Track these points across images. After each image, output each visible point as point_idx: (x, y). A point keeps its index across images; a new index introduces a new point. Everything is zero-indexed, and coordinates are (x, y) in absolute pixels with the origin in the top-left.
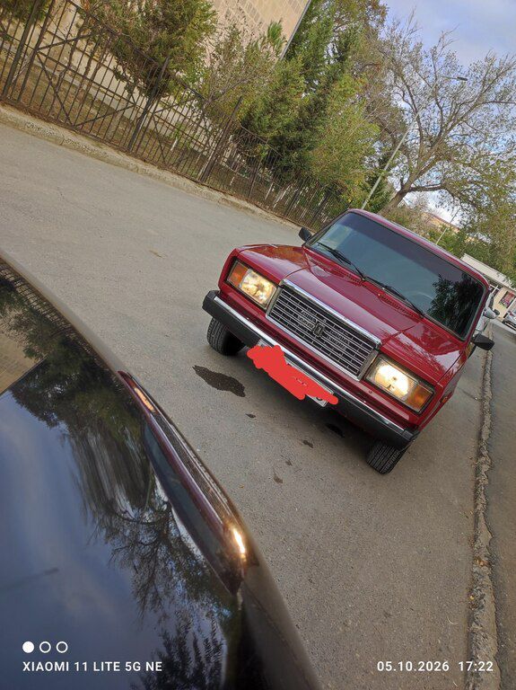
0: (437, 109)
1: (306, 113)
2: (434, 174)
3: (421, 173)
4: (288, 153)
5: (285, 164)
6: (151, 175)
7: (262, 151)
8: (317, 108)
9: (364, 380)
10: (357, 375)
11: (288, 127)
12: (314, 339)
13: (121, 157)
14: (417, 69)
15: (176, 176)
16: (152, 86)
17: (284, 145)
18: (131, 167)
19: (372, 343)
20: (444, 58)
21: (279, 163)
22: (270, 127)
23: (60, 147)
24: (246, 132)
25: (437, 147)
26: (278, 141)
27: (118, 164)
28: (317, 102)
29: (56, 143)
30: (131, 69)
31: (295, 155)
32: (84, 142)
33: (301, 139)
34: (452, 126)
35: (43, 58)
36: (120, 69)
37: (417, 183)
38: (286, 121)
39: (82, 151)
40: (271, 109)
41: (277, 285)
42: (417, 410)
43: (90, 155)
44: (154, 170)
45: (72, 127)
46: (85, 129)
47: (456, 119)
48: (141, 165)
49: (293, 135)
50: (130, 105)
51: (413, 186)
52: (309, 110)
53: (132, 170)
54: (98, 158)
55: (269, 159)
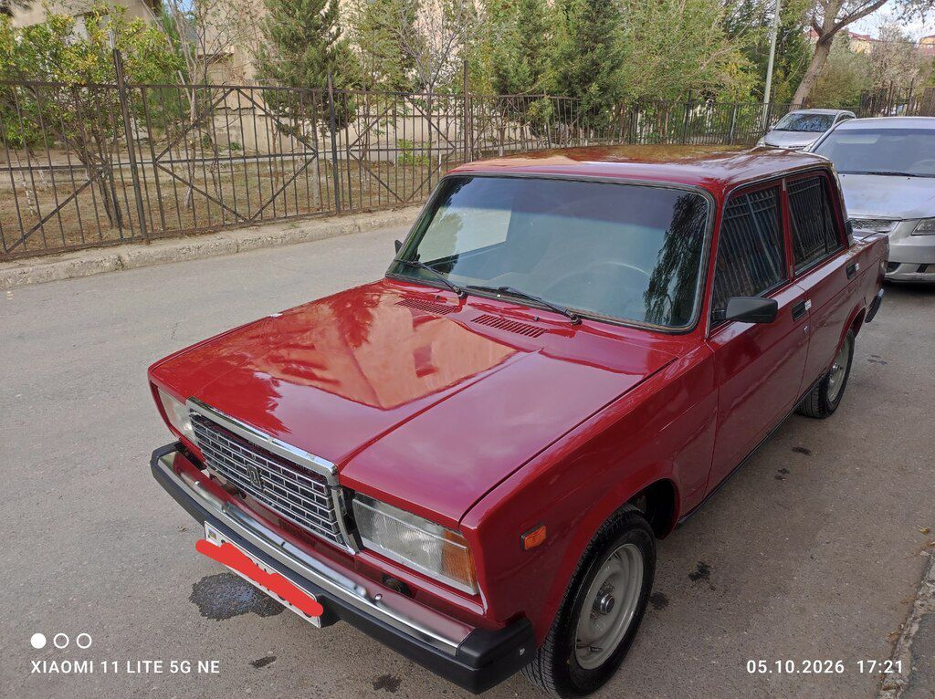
4: (585, 91)
5: (587, 108)
6: (381, 226)
12: (265, 497)
17: (572, 84)
18: (347, 230)
21: (579, 110)
22: (537, 73)
23: (238, 255)
26: (563, 81)
27: (327, 235)
29: (231, 253)
31: (594, 88)
32: (268, 232)
33: (594, 63)
35: (167, 166)
43: (283, 244)
45: (250, 222)
46: (265, 217)
48: (362, 219)
49: (575, 67)
53: (350, 233)
54: (295, 241)
55: (562, 113)
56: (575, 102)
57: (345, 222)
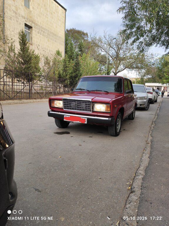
0: (113, 49)
1: (75, 67)
2: (122, 66)
3: (118, 67)
4: (75, 80)
6: (38, 102)
7: (67, 82)
8: (77, 65)
9: (93, 112)
10: (91, 111)
11: (72, 73)
12: (77, 108)
13: (28, 101)
14: (102, 42)
15: (46, 99)
16: (28, 79)
18: (32, 102)
19: (90, 101)
20: (108, 36)
22: (67, 75)
23: (10, 105)
24: (61, 79)
25: (118, 58)
26: (71, 77)
27: (28, 103)
28: (76, 63)
29: (8, 104)
30: (22, 78)
32: (16, 101)
33: (77, 74)
34: (119, 51)
36: (18, 79)
37: (118, 71)
38: (70, 72)
39: (17, 104)
40: (65, 70)
41: (62, 100)
42: (109, 112)
43: (19, 104)
44: (39, 100)
45: (12, 99)
46: (15, 98)
47: (119, 49)
48: (35, 100)
49: (74, 74)
50: (25, 86)
51: (117, 72)
52: (75, 66)
53: (32, 103)
54: (22, 103)
55: (71, 84)
56: (73, 82)
57: (31, 100)
